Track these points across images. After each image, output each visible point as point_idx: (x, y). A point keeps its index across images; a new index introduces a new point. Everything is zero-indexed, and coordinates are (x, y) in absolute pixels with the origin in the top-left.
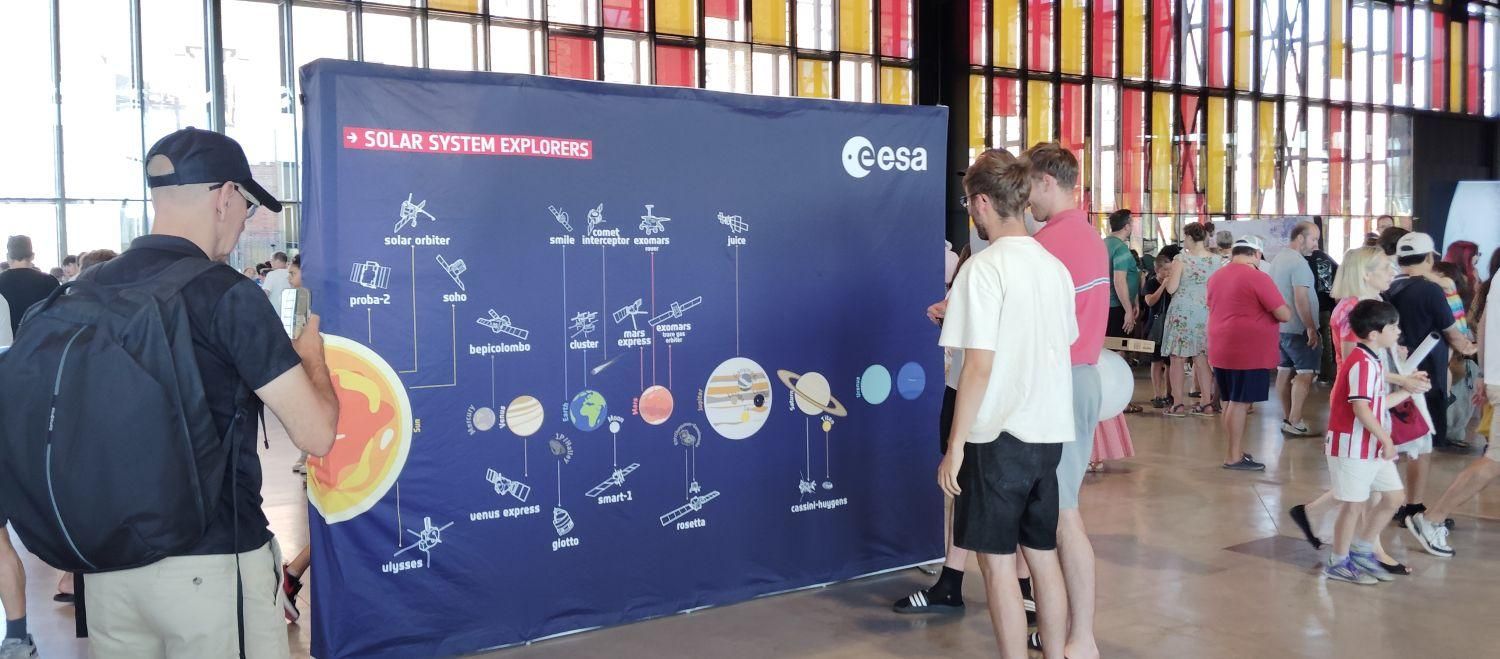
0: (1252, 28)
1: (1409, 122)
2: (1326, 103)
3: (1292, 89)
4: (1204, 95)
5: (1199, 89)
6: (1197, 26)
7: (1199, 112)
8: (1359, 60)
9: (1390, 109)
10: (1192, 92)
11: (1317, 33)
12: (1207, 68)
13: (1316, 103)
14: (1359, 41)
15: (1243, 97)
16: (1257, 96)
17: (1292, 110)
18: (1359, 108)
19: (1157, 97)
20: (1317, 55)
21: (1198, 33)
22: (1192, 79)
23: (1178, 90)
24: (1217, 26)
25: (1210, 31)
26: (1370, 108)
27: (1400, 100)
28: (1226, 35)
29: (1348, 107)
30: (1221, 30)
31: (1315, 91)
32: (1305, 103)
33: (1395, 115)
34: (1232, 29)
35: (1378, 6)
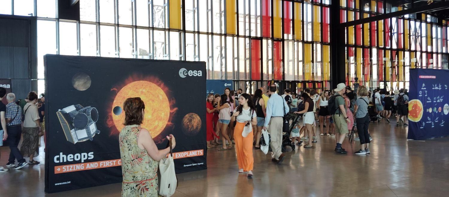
0: (408, 33)
1: (447, 57)
2: (427, 52)
3: (419, 49)
4: (398, 50)
5: (396, 49)
6: (395, 33)
7: (396, 56)
8: (434, 40)
9: (442, 53)
10: (395, 50)
11: (424, 34)
12: (398, 43)
13: (424, 52)
14: (434, 35)
15: (407, 51)
16: (410, 51)
17: (418, 54)
18: (435, 53)
19: (387, 51)
20: (424, 40)
21: (396, 35)
22: (395, 47)
23: (391, 49)
24: (399, 33)
25: (398, 34)
26: (437, 53)
27: (444, 51)
28: (402, 35)
29: (432, 53)
30: (401, 34)
31: (424, 49)
32: (422, 52)
33: (444, 55)
34: (404, 33)
35: (439, 27)
